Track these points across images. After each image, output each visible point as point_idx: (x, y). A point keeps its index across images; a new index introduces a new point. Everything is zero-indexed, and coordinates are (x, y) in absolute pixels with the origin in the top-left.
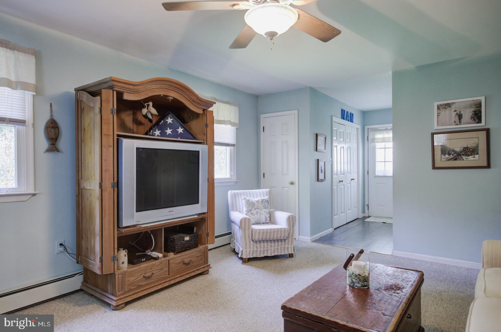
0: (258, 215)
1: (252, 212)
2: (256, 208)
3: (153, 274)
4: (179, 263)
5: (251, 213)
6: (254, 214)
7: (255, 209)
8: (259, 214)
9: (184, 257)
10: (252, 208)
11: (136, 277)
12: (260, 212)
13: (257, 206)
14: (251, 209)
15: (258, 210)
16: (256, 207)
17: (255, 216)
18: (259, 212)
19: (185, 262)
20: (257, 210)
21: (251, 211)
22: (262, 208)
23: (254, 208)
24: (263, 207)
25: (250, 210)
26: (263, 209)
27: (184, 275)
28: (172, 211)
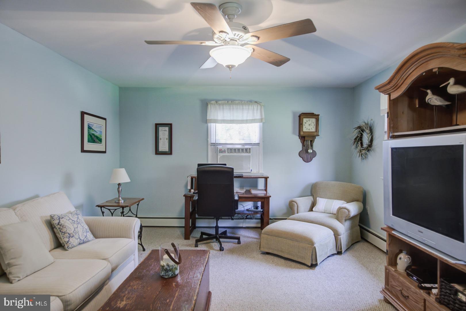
3: (408, 297)
11: (396, 285)
28: (422, 232)
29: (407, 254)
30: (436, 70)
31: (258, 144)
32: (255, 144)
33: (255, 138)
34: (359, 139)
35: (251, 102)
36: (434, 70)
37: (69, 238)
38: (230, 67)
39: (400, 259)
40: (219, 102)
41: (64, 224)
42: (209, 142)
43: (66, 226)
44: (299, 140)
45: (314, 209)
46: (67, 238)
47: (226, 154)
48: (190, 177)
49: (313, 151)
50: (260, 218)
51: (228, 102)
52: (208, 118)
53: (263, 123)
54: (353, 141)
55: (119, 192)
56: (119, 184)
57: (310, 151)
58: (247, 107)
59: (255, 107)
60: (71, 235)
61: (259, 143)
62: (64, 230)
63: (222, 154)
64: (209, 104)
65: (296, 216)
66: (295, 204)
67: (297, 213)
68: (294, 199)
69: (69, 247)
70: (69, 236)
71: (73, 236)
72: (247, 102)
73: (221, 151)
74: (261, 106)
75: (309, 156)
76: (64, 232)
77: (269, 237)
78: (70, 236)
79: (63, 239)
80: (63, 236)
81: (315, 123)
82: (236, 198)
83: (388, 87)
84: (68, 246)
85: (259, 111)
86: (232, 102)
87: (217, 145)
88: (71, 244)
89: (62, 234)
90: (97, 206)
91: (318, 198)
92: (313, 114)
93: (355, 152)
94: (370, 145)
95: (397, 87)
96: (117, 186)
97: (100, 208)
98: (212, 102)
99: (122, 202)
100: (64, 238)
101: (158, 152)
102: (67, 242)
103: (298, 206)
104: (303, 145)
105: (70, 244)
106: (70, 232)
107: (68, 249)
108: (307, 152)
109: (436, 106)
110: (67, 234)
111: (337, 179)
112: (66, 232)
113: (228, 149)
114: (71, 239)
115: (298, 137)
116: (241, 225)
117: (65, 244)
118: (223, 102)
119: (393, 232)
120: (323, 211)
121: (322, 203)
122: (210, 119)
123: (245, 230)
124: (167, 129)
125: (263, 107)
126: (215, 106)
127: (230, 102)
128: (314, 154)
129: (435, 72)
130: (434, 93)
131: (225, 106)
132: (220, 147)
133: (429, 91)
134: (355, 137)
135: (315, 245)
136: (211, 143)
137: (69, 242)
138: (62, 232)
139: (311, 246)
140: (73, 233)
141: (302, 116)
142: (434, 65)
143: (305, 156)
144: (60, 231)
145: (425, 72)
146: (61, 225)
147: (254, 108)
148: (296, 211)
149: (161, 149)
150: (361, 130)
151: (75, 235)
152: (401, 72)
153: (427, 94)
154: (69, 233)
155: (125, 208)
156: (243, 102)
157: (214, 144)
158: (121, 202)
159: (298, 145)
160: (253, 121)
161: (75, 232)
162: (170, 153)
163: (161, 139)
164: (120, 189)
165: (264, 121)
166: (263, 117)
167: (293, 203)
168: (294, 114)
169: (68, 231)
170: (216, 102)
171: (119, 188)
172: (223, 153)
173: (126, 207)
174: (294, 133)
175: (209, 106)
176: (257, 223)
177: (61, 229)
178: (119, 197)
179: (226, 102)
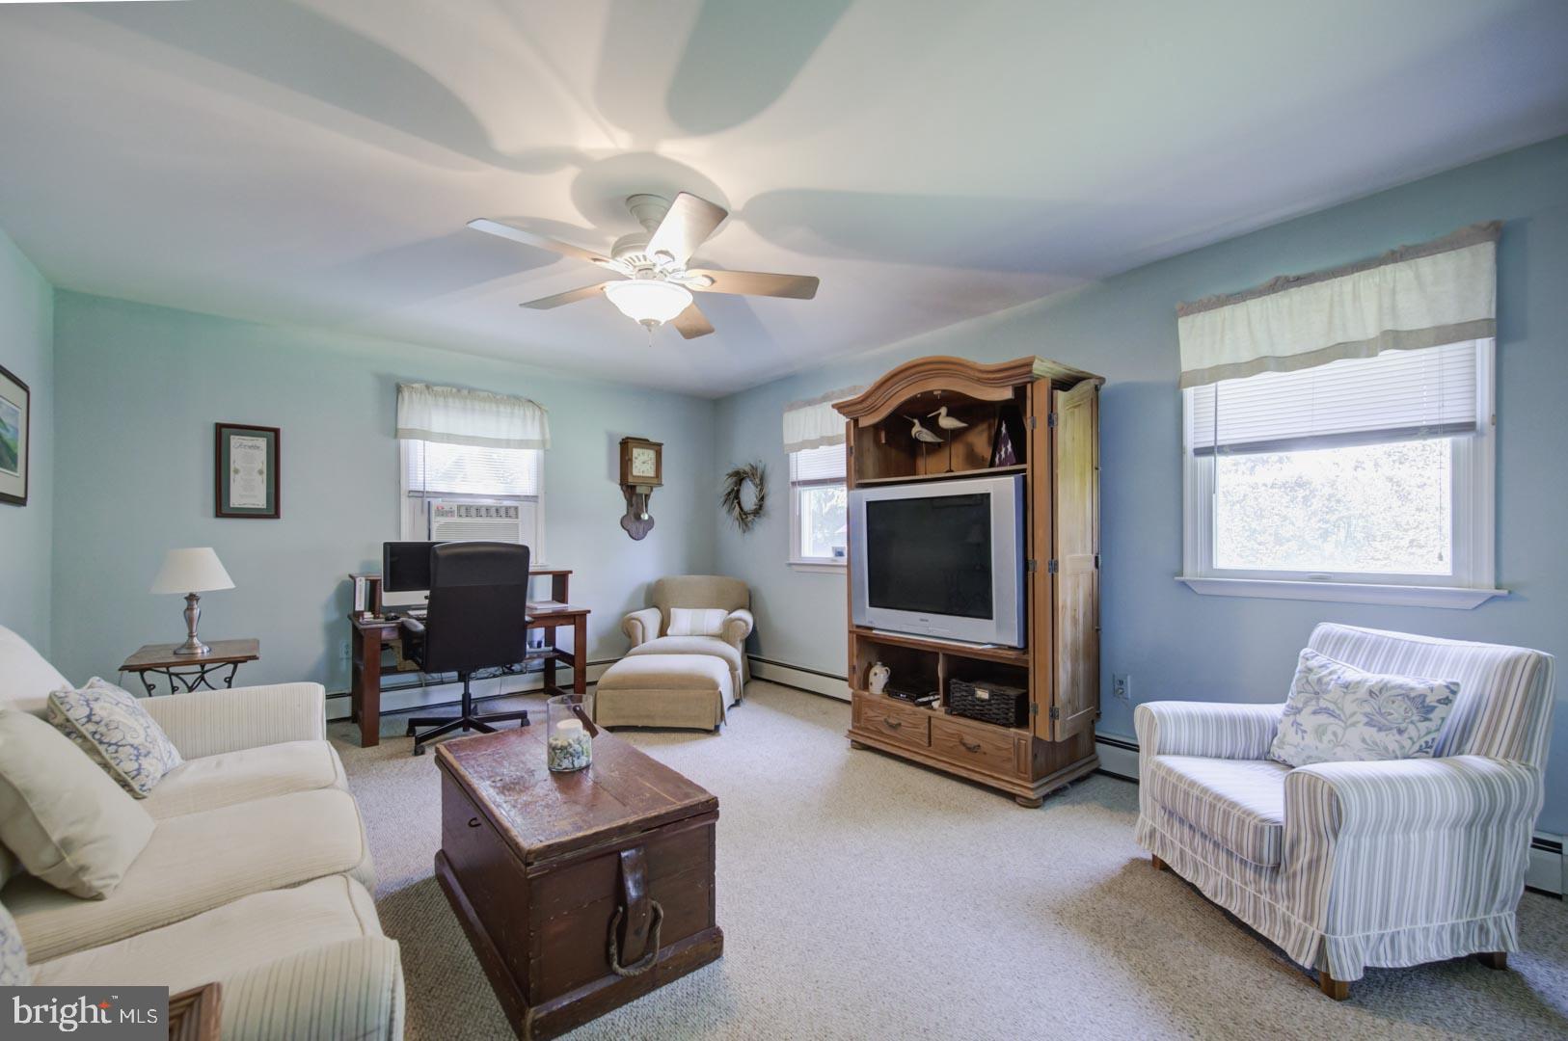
0: (1321, 741)
1: (1299, 719)
2: (1321, 709)
3: (900, 724)
4: (952, 735)
5: (1295, 723)
6: (1304, 732)
7: (1315, 713)
8: (1325, 738)
9: (968, 730)
10: (1306, 703)
11: (876, 714)
12: (1335, 734)
13: (1335, 703)
14: (1300, 705)
15: (1332, 720)
16: (1323, 704)
17: (1303, 738)
18: (1329, 732)
19: (966, 742)
20: (1323, 719)
21: (1295, 714)
22: (1354, 719)
23: (1314, 708)
24: (1366, 715)
25: (1297, 708)
26: (1360, 725)
27: (957, 766)
28: (927, 621)
29: (884, 665)
30: (939, 392)
31: (534, 499)
32: (527, 498)
33: (525, 482)
34: (734, 496)
35: (515, 400)
36: (935, 393)
37: (137, 760)
38: (647, 323)
39: (876, 674)
40: (435, 388)
41: (112, 718)
42: (404, 488)
43: (118, 722)
44: (621, 492)
45: (669, 632)
46: (131, 760)
47: (456, 519)
48: (363, 579)
49: (650, 517)
50: (543, 667)
51: (459, 391)
52: (401, 425)
53: (546, 451)
54: (722, 499)
55: (190, 621)
56: (192, 598)
57: (645, 517)
58: (509, 410)
59: (528, 413)
60: (143, 751)
61: (536, 497)
62: (115, 737)
63: (443, 520)
64: (405, 389)
65: (641, 647)
66: (639, 623)
67: (643, 642)
68: (635, 614)
69: (144, 788)
70: (136, 752)
71: (149, 753)
72: (509, 397)
73: (442, 512)
74: (542, 413)
75: (642, 527)
76: (116, 744)
77: (617, 692)
78: (139, 754)
79: (118, 765)
80: (114, 755)
81: (654, 460)
82: (527, 618)
83: (859, 407)
84: (143, 786)
85: (537, 423)
86: (469, 392)
87: (428, 495)
88: (151, 777)
89: (107, 750)
90: (123, 668)
91: (672, 610)
92: (647, 440)
93: (728, 522)
94: (759, 510)
95: (873, 410)
96: (185, 605)
97: (138, 673)
98: (414, 385)
99: (205, 651)
100: (121, 761)
101: (224, 510)
102: (135, 773)
103: (644, 628)
104: (630, 504)
105: (147, 777)
106: (136, 742)
107: (145, 794)
108: (638, 517)
109: (926, 443)
110: (129, 747)
111: (692, 569)
112: (123, 742)
113: (459, 507)
114: (145, 763)
115: (619, 487)
116: (496, 692)
117: (129, 779)
118: (445, 389)
119: (874, 632)
120: (689, 633)
121: (684, 619)
122: (410, 426)
123: (506, 700)
124: (262, 443)
125: (545, 414)
126: (423, 396)
127: (465, 392)
128: (650, 523)
129: (936, 396)
130: (922, 425)
131: (450, 400)
132: (436, 502)
133: (916, 421)
134: (727, 492)
135: (720, 689)
136: (410, 492)
137: (144, 773)
138: (110, 744)
139: (711, 691)
140: (147, 744)
141: (626, 445)
142: (937, 386)
143: (633, 526)
144: (101, 743)
145: (922, 393)
146: (97, 723)
147: (525, 414)
148: (640, 640)
149: (237, 499)
150: (739, 477)
151: (153, 751)
152: (884, 388)
153: (913, 425)
154: (132, 746)
155: (240, 665)
156: (498, 397)
157: (421, 494)
158: (199, 651)
159: (619, 503)
160: (523, 444)
161: (149, 740)
162: (273, 511)
163: (237, 471)
164: (196, 612)
165: (548, 446)
166: (548, 436)
167: (633, 621)
168: (610, 436)
169: (129, 740)
170: (428, 387)
171: (190, 608)
172: (447, 516)
173: (245, 661)
174: (611, 477)
175: (406, 394)
176: (536, 681)
177: (102, 735)
178: (191, 636)
179: (454, 390)
